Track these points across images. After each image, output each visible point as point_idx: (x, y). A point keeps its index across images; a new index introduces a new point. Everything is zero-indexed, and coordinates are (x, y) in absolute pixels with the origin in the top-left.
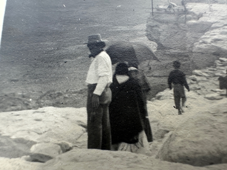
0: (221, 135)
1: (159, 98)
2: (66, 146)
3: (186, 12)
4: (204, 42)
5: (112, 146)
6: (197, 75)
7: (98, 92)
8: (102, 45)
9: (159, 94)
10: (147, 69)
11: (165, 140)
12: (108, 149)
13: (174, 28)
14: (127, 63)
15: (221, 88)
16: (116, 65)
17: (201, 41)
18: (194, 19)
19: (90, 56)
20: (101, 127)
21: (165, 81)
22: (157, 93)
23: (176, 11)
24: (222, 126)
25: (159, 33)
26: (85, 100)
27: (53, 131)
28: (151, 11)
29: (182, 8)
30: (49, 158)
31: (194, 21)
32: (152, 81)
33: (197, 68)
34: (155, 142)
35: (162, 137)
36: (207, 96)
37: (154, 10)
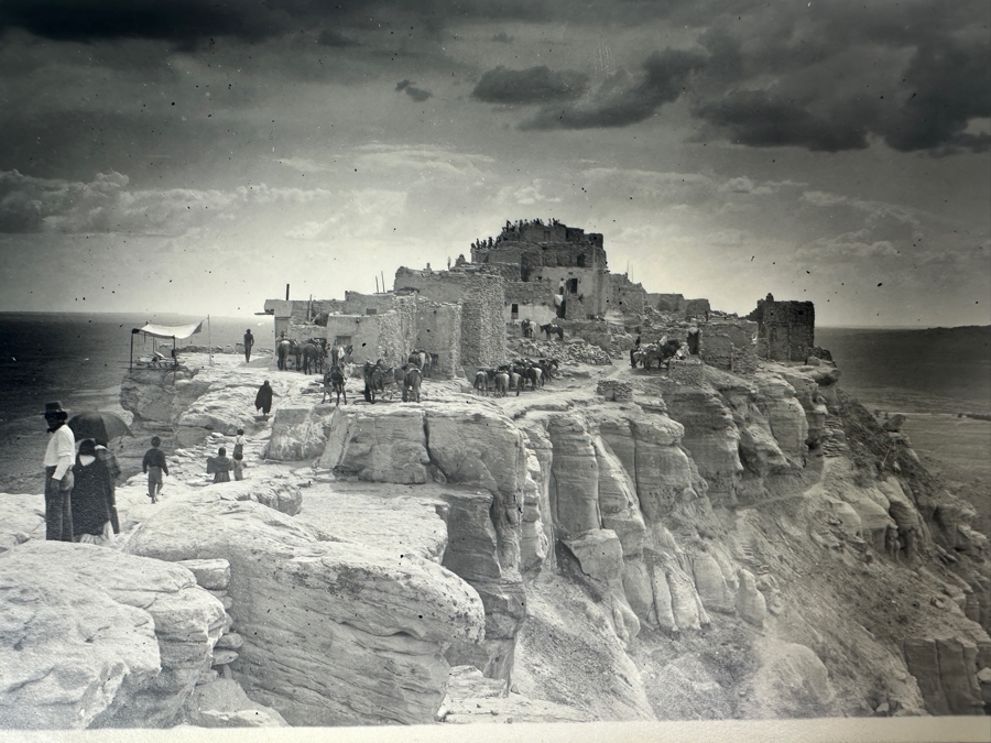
0: (200, 527)
1: (129, 484)
2: (22, 536)
3: (176, 367)
4: (195, 411)
5: (73, 538)
6: (181, 456)
7: (57, 476)
8: (63, 416)
9: (130, 479)
10: (118, 448)
11: (134, 531)
12: (70, 540)
13: (157, 391)
14: (93, 439)
15: (208, 472)
16: (80, 442)
17: (191, 410)
18: (187, 377)
19: (49, 431)
20: (61, 516)
21: (140, 461)
22: (129, 477)
23: (163, 365)
24: (203, 517)
25: (137, 399)
26: (43, 487)
27: (7, 521)
28: (128, 366)
29: (171, 361)
30: (5, 550)
31: (185, 381)
32: (124, 463)
33: (182, 447)
34: (121, 534)
35: (131, 528)
36: (190, 481)
37: (134, 365)
